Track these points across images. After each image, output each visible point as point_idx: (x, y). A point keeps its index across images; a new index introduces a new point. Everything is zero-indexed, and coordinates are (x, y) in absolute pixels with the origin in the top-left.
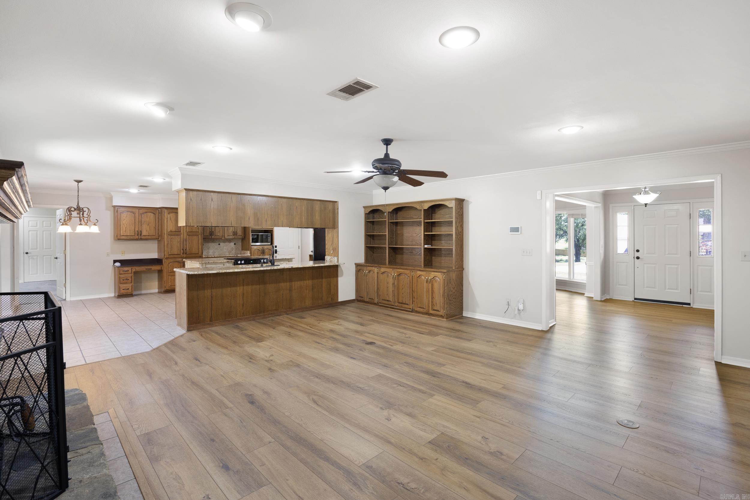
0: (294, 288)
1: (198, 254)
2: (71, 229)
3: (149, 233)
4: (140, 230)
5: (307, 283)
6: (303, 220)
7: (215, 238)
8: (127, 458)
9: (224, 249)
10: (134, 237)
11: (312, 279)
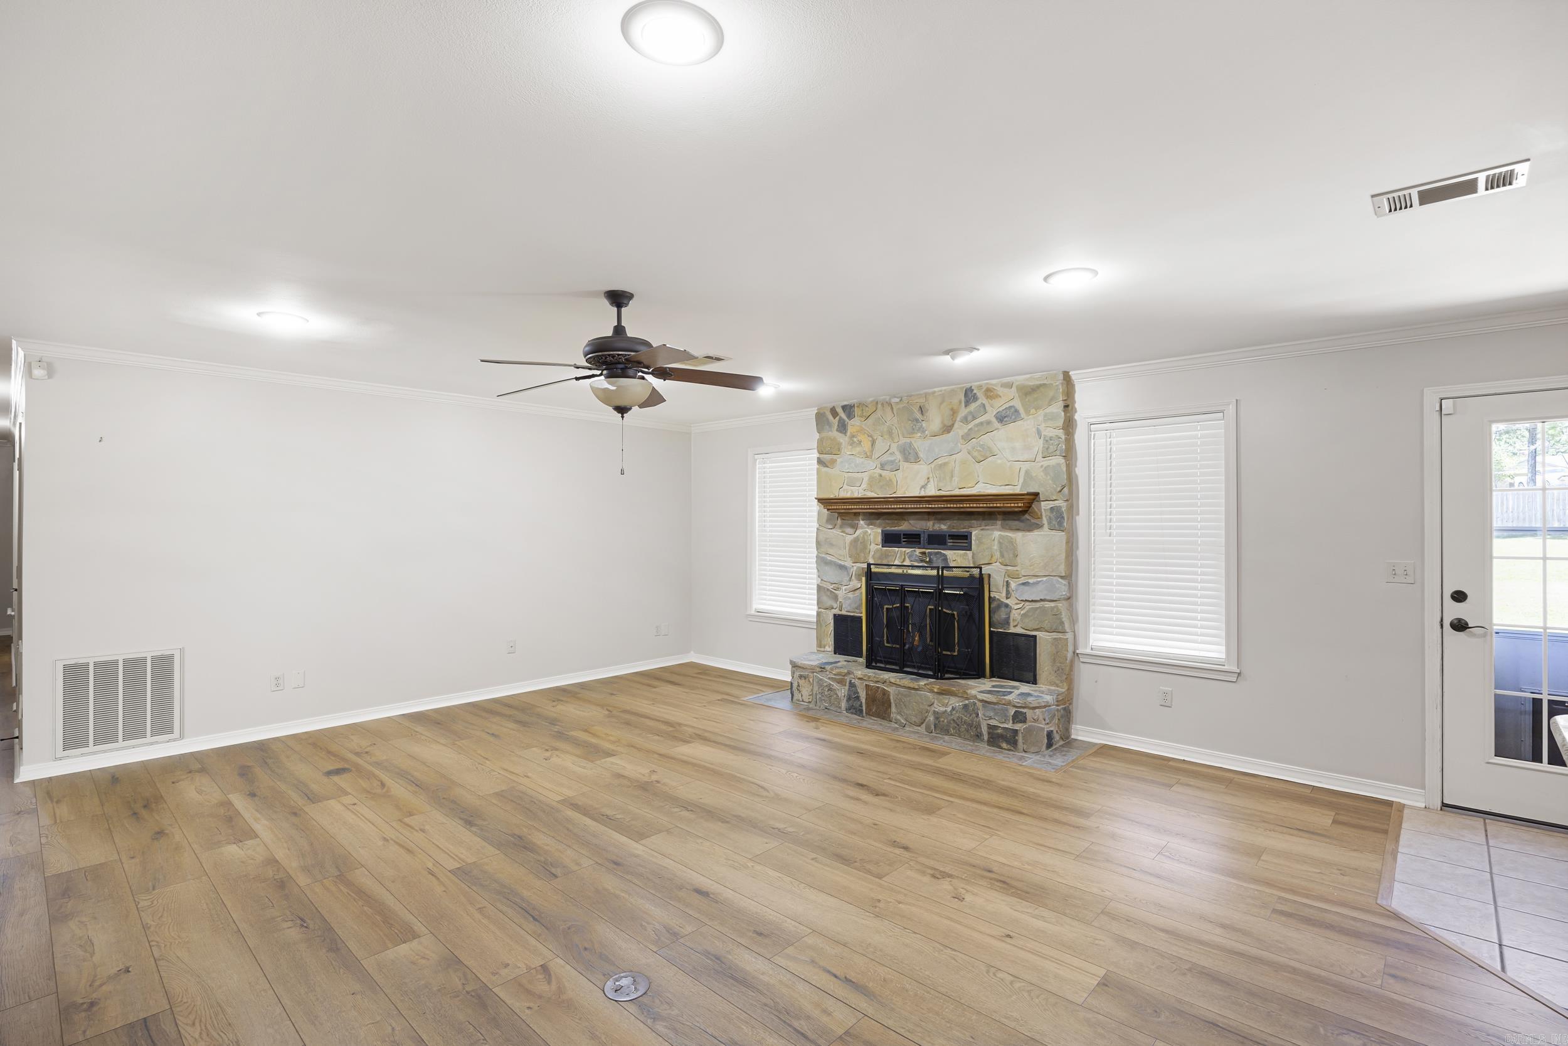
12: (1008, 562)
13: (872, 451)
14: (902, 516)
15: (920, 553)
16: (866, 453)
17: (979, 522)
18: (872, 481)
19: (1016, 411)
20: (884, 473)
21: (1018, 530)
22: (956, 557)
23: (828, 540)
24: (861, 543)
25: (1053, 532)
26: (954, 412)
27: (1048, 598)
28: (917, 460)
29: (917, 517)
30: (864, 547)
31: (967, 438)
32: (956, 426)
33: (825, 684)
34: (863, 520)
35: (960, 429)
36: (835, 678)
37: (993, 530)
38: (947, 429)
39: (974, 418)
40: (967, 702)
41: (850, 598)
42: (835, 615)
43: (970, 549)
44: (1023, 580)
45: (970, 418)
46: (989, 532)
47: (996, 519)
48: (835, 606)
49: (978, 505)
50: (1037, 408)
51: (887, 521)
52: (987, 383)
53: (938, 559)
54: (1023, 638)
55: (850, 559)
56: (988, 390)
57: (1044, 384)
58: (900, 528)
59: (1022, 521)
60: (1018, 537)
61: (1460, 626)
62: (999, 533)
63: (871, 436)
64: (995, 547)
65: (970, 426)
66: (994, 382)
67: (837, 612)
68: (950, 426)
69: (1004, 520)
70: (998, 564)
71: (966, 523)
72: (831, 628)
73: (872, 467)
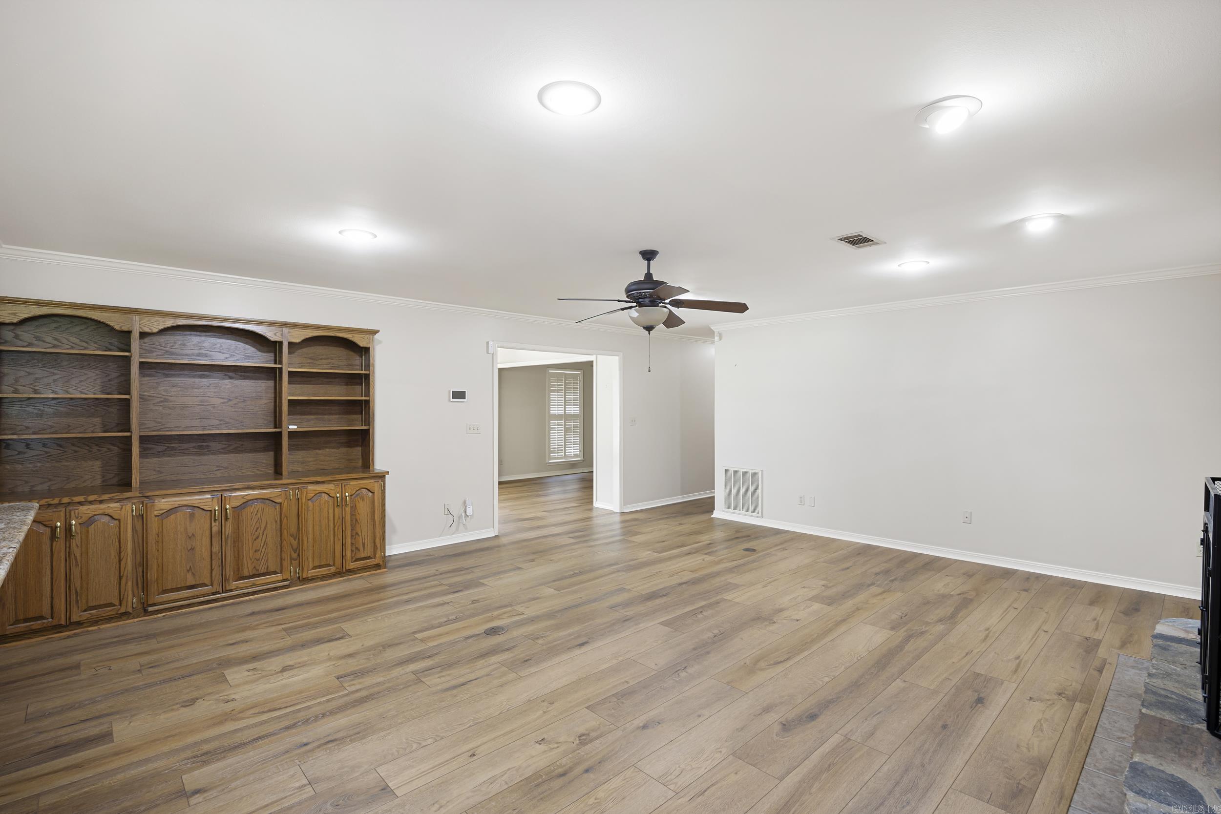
8: (1085, 762)
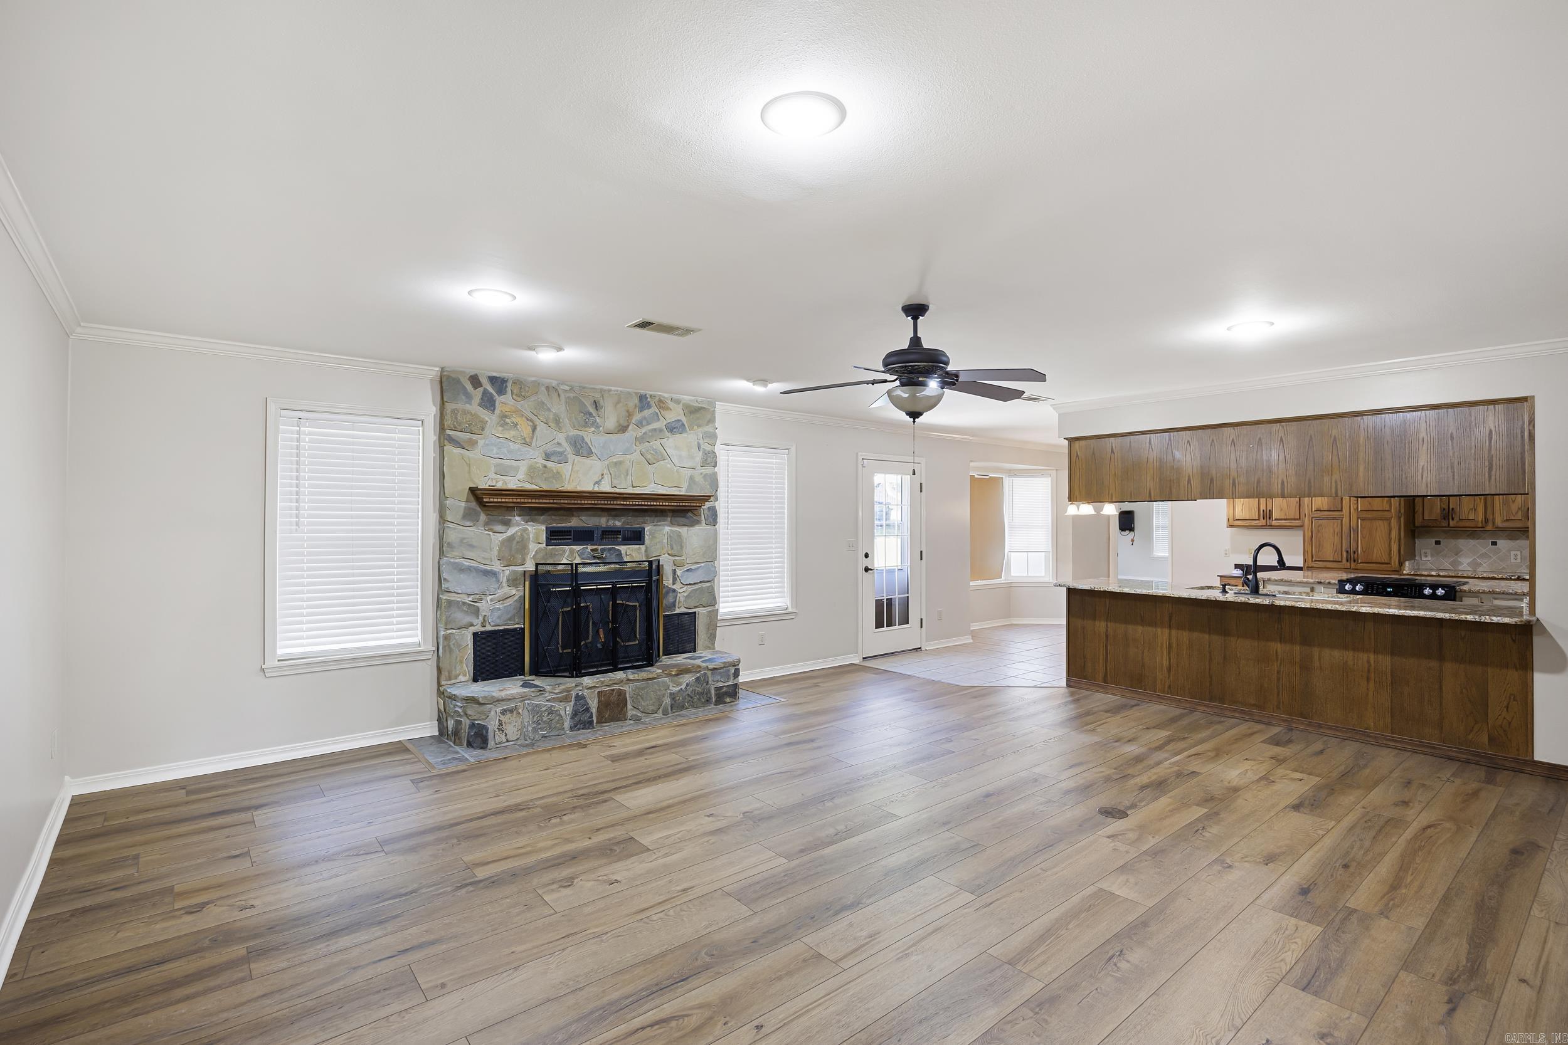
0: (1317, 664)
1: (1387, 563)
2: (1093, 509)
3: (1286, 515)
4: (1269, 508)
5: (1368, 662)
6: (1361, 474)
7: (1458, 525)
9: (1512, 557)
10: (1257, 522)
11: (1393, 654)
12: (676, 553)
13: (532, 438)
14: (570, 511)
15: (591, 550)
16: (524, 439)
17: (652, 518)
18: (532, 471)
19: (683, 424)
20: (549, 464)
21: (684, 525)
22: (631, 553)
23: (465, 541)
24: (518, 542)
25: (709, 527)
26: (630, 415)
27: (706, 580)
28: (590, 453)
29: (589, 513)
30: (523, 547)
31: (640, 440)
32: (630, 427)
33: (544, 709)
34: (519, 516)
35: (633, 432)
36: (557, 697)
37: (663, 525)
38: (623, 429)
39: (648, 424)
40: (698, 675)
41: (499, 609)
42: (475, 635)
43: (643, 544)
44: (687, 567)
45: (644, 423)
46: (661, 527)
47: (667, 516)
48: (475, 621)
49: (670, 504)
50: (699, 426)
51: (553, 517)
52: (660, 395)
53: (611, 554)
54: (686, 616)
55: (498, 562)
56: (660, 401)
57: (704, 408)
58: (569, 524)
59: (687, 518)
60: (683, 530)
61: (867, 570)
62: (670, 528)
63: (531, 421)
64: (665, 541)
65: (644, 430)
66: (666, 395)
67: (478, 628)
68: (625, 427)
69: (672, 516)
70: (667, 555)
71: (640, 519)
72: (470, 651)
73: (535, 457)
